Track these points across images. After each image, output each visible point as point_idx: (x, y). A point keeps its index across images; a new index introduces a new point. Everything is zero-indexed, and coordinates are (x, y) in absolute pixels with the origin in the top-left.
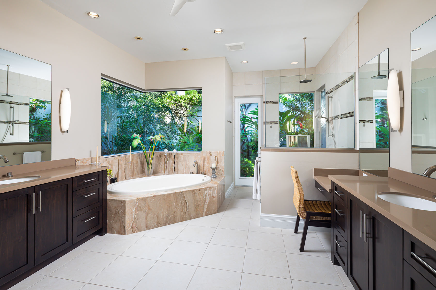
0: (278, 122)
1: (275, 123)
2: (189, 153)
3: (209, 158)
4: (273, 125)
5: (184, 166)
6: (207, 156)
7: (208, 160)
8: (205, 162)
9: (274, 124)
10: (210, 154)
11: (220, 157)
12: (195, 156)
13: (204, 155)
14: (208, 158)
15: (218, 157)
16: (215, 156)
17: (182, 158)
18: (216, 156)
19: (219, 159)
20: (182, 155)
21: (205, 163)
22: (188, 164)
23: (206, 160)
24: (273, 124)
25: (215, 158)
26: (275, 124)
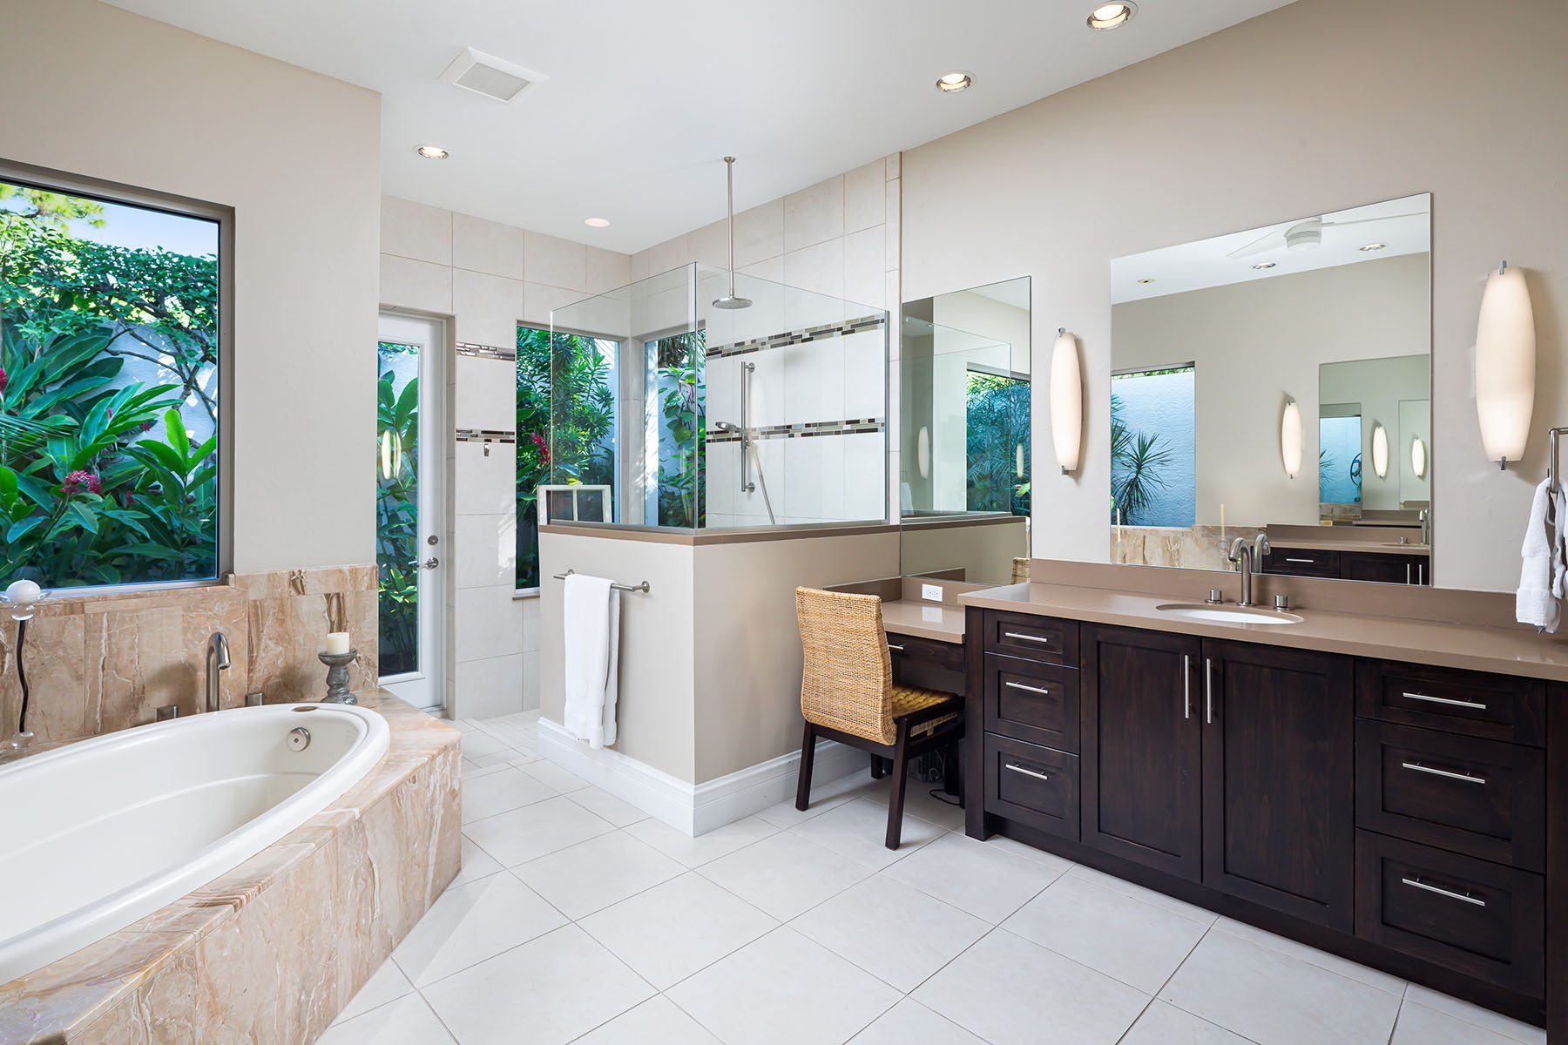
0: (513, 434)
1: (505, 437)
2: (137, 596)
3: (288, 610)
4: (495, 446)
5: (95, 677)
6: (275, 599)
7: (283, 621)
8: (259, 632)
9: (499, 440)
10: (297, 584)
11: (358, 594)
12: (187, 609)
13: (253, 594)
14: (283, 612)
15: (347, 600)
16: (328, 596)
17: (80, 635)
18: (333, 590)
19: (347, 605)
20: (72, 612)
21: (264, 637)
22: (132, 662)
23: (270, 621)
24: (493, 440)
25: (325, 606)
26: (502, 441)
